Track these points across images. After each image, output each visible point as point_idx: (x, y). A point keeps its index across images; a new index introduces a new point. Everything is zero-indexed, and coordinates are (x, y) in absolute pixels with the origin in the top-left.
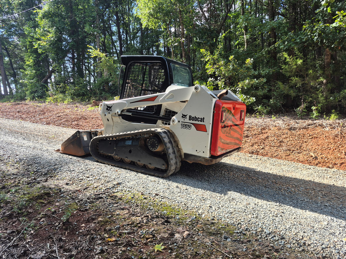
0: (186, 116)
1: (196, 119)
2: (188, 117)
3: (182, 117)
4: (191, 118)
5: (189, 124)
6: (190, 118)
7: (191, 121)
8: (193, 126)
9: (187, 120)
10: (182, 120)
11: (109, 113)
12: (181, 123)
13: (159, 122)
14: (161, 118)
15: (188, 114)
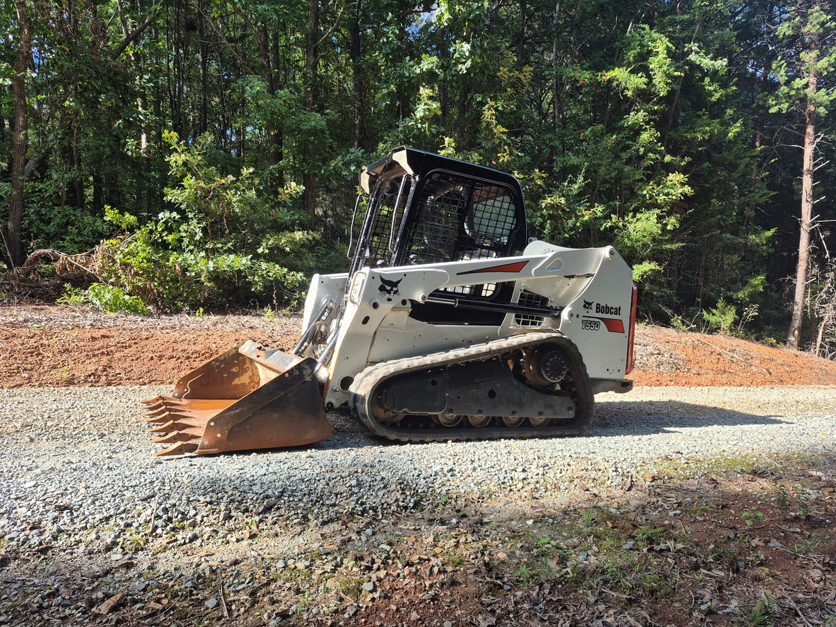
0: (590, 304)
1: (607, 309)
2: (594, 306)
3: (585, 306)
4: (600, 309)
5: (597, 320)
6: (597, 308)
7: (600, 315)
8: (602, 324)
9: (593, 313)
10: (583, 312)
11: (389, 300)
12: (581, 318)
13: (510, 318)
14: (512, 309)
15: (595, 300)
